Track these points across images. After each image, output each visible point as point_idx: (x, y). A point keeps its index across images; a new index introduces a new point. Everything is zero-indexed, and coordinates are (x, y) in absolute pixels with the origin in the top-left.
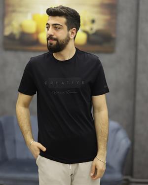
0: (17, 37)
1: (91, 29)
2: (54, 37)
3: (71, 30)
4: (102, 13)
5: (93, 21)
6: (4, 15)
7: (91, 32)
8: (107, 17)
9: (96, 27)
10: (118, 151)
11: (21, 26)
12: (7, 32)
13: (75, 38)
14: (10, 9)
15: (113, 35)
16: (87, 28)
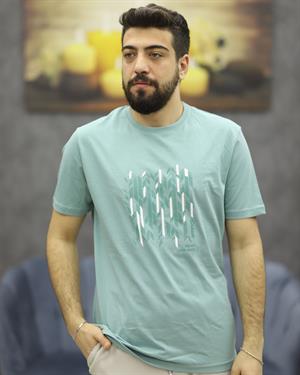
0: (55, 82)
1: (218, 60)
2: (151, 76)
3: (181, 60)
4: (241, 24)
5: (221, 43)
6: (24, 35)
7: (216, 67)
8: (252, 33)
9: (228, 55)
10: (286, 328)
11: (62, 58)
12: (32, 72)
14: (37, 21)
15: (267, 72)
16: (209, 58)
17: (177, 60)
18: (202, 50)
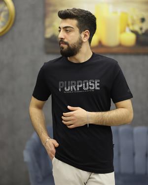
1: (141, 29)
2: (65, 40)
3: (84, 33)
5: (143, 20)
7: (140, 32)
9: (146, 26)
13: (90, 40)
16: (137, 28)
17: (81, 32)
18: (133, 24)
